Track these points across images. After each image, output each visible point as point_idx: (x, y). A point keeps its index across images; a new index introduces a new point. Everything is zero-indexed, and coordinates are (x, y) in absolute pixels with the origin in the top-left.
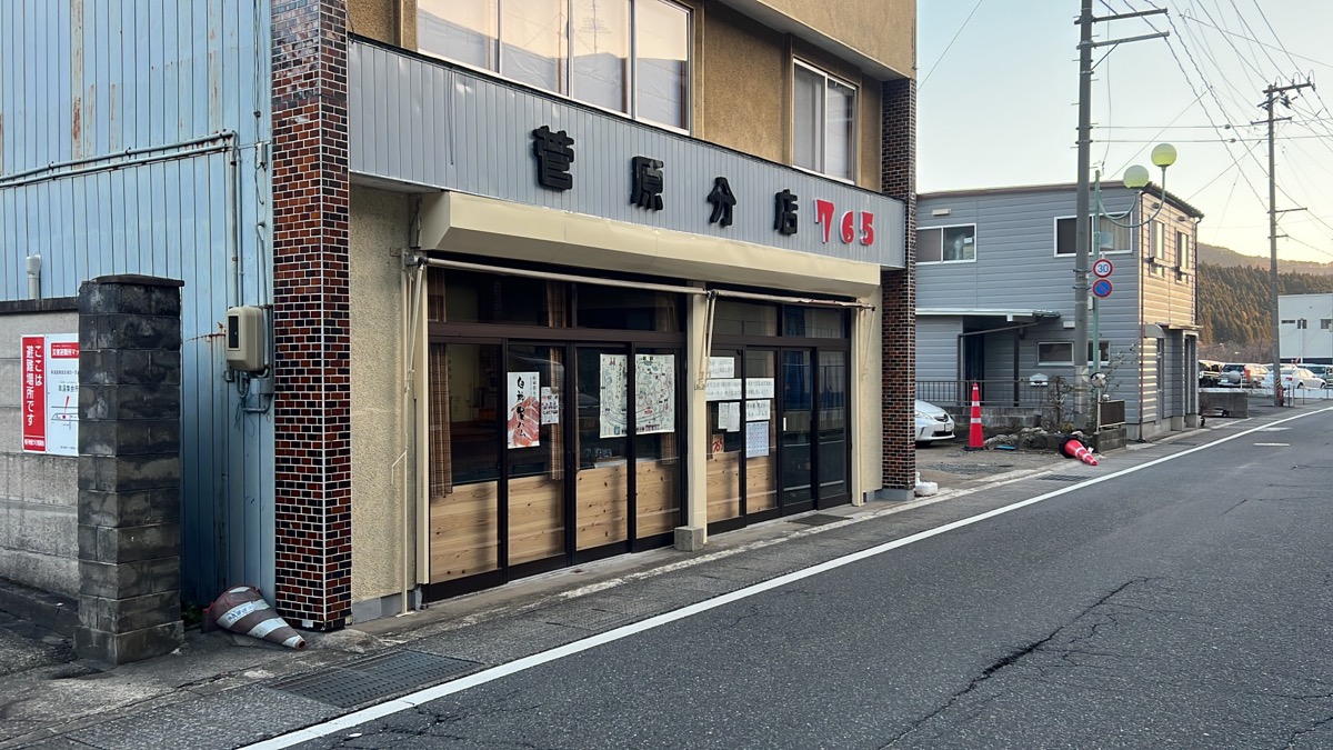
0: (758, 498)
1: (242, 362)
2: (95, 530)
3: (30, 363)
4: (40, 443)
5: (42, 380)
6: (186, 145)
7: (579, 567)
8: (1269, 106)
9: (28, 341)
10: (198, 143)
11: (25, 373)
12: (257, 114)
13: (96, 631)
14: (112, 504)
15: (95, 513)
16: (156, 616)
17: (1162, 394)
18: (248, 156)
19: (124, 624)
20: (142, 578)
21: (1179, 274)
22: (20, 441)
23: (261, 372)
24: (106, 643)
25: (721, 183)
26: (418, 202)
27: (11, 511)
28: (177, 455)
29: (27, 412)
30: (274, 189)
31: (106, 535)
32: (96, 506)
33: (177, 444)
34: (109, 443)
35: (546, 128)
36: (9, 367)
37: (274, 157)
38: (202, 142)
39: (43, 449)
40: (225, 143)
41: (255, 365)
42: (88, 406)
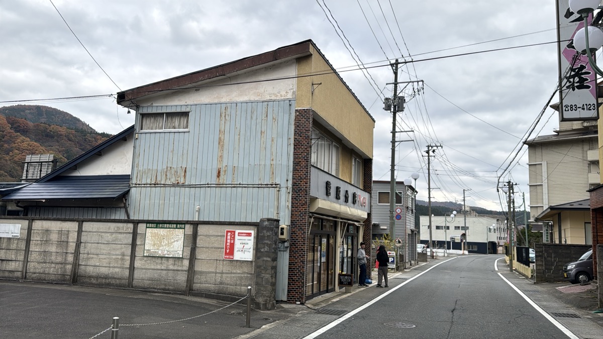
1: (284, 239)
2: (262, 278)
3: (229, 237)
5: (234, 241)
6: (262, 185)
8: (428, 152)
9: (227, 232)
11: (227, 239)
12: (287, 180)
13: (262, 303)
14: (269, 271)
15: (263, 274)
16: (273, 299)
17: (409, 253)
18: (283, 190)
19: (269, 300)
21: (412, 210)
22: (223, 256)
23: (286, 241)
24: (266, 305)
25: (347, 191)
27: (217, 275)
28: (276, 260)
29: (226, 249)
30: (292, 198)
31: (267, 279)
32: (263, 272)
33: (277, 258)
34: (269, 257)
35: (327, 182)
36: (219, 238)
37: (293, 191)
38: (268, 185)
39: (233, 258)
40: (275, 186)
42: (262, 248)
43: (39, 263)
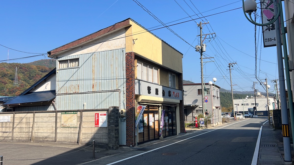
0: (167, 134)
1: (123, 116)
2: (111, 135)
3: (96, 116)
4: (98, 126)
5: (99, 118)
6: (112, 90)
7: (151, 142)
8: (230, 67)
9: (96, 114)
10: (114, 90)
11: (95, 117)
13: (111, 146)
14: (114, 131)
15: (111, 133)
16: (117, 145)
18: (122, 93)
19: (115, 145)
20: (116, 140)
21: (217, 98)
22: (94, 126)
23: (124, 117)
24: (113, 148)
25: (163, 91)
26: (138, 96)
27: (92, 134)
28: (118, 126)
29: (95, 122)
30: (126, 96)
34: (114, 125)
35: (148, 86)
36: (92, 117)
37: (126, 92)
40: (118, 90)
41: (124, 116)
42: (110, 121)
43: (18, 132)
